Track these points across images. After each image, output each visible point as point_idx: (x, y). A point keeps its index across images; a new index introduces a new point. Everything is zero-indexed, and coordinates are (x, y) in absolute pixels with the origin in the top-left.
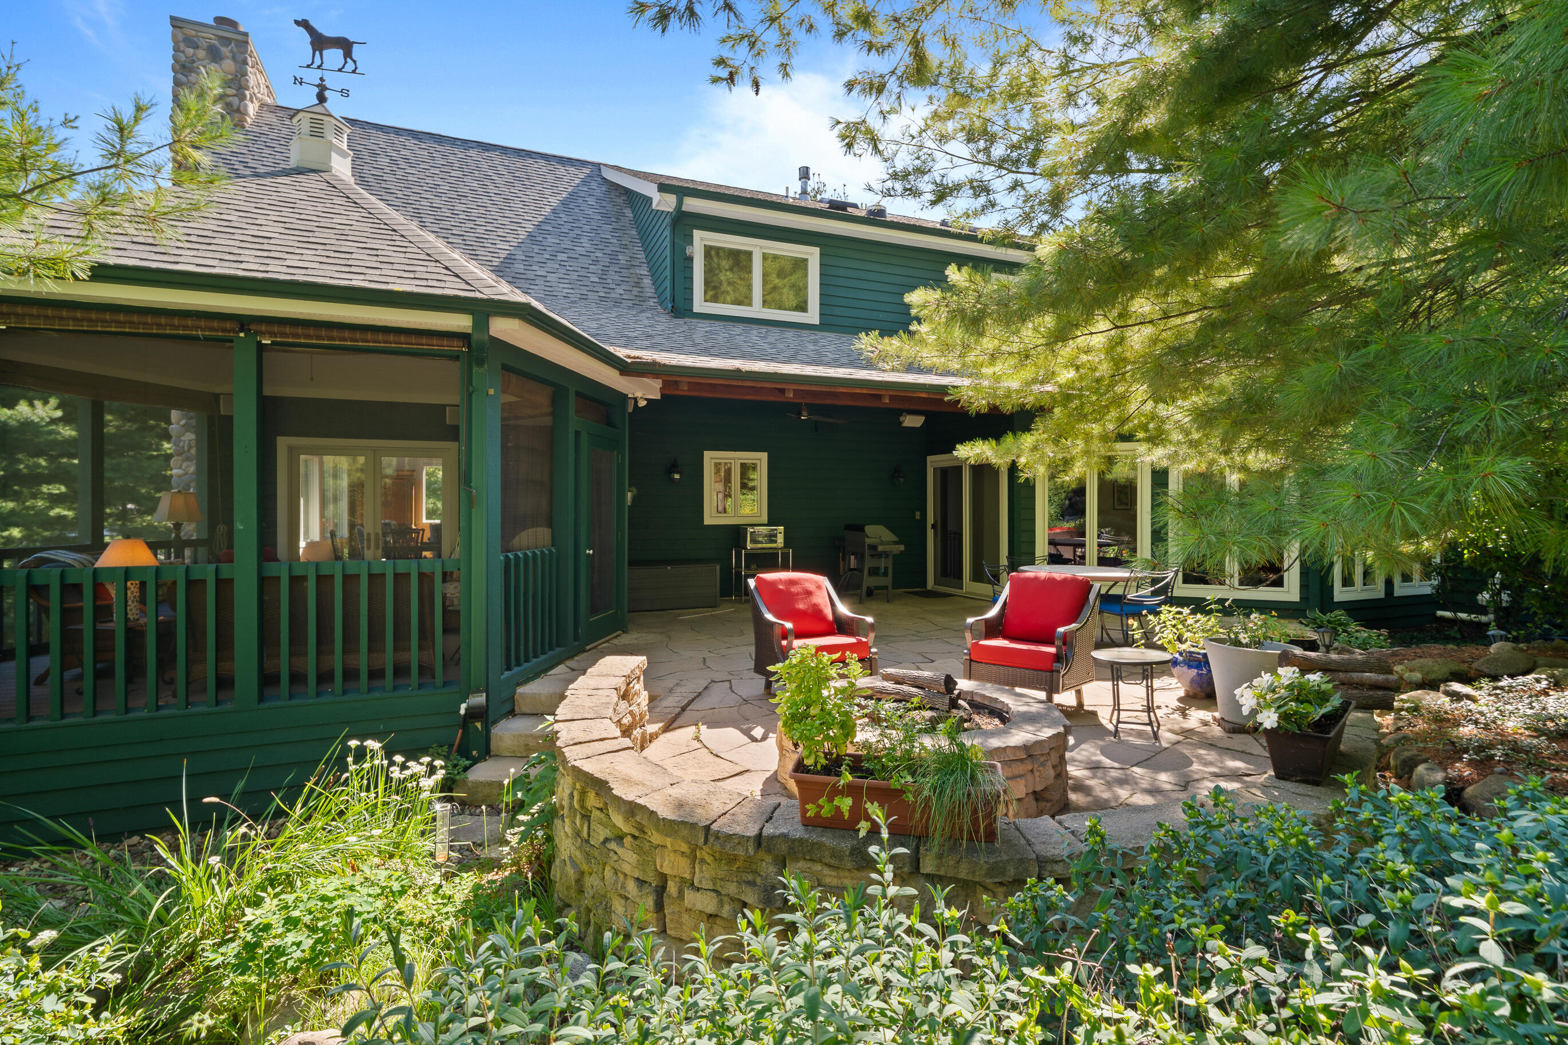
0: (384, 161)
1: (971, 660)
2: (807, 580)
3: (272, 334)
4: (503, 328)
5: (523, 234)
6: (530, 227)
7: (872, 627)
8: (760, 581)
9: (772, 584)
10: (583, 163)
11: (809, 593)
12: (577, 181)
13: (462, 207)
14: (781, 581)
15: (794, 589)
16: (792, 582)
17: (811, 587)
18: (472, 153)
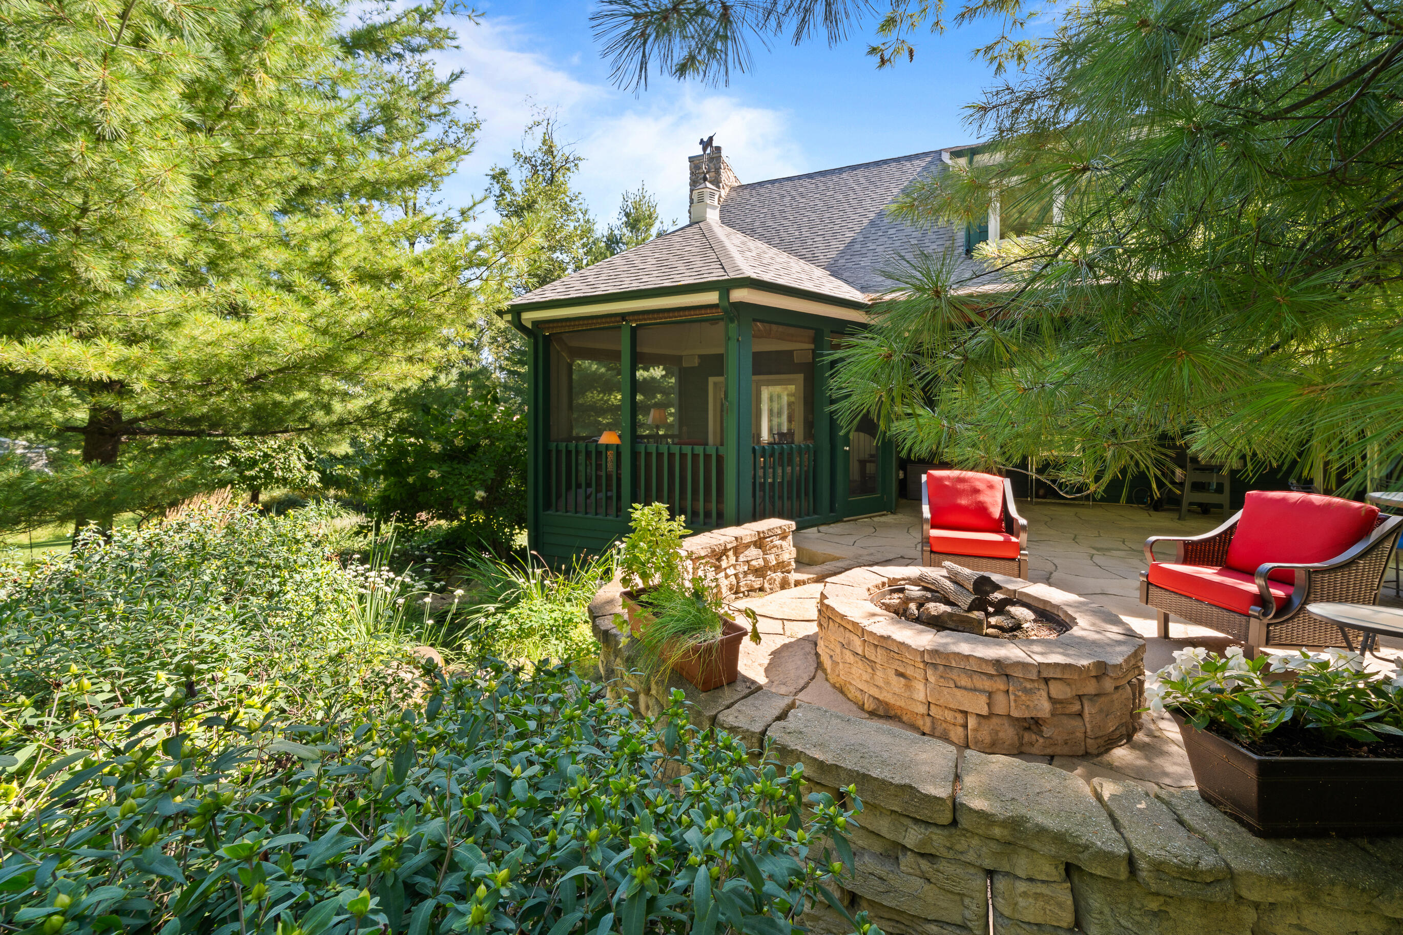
0: (788, 199)
1: (1149, 583)
2: (979, 480)
3: (636, 321)
4: (739, 295)
5: (866, 222)
6: (872, 216)
7: (1023, 528)
8: (930, 477)
9: (941, 479)
10: (926, 154)
11: (976, 491)
12: (919, 170)
13: (828, 215)
14: (948, 478)
15: (960, 486)
16: (960, 480)
17: (981, 486)
18: (844, 175)
